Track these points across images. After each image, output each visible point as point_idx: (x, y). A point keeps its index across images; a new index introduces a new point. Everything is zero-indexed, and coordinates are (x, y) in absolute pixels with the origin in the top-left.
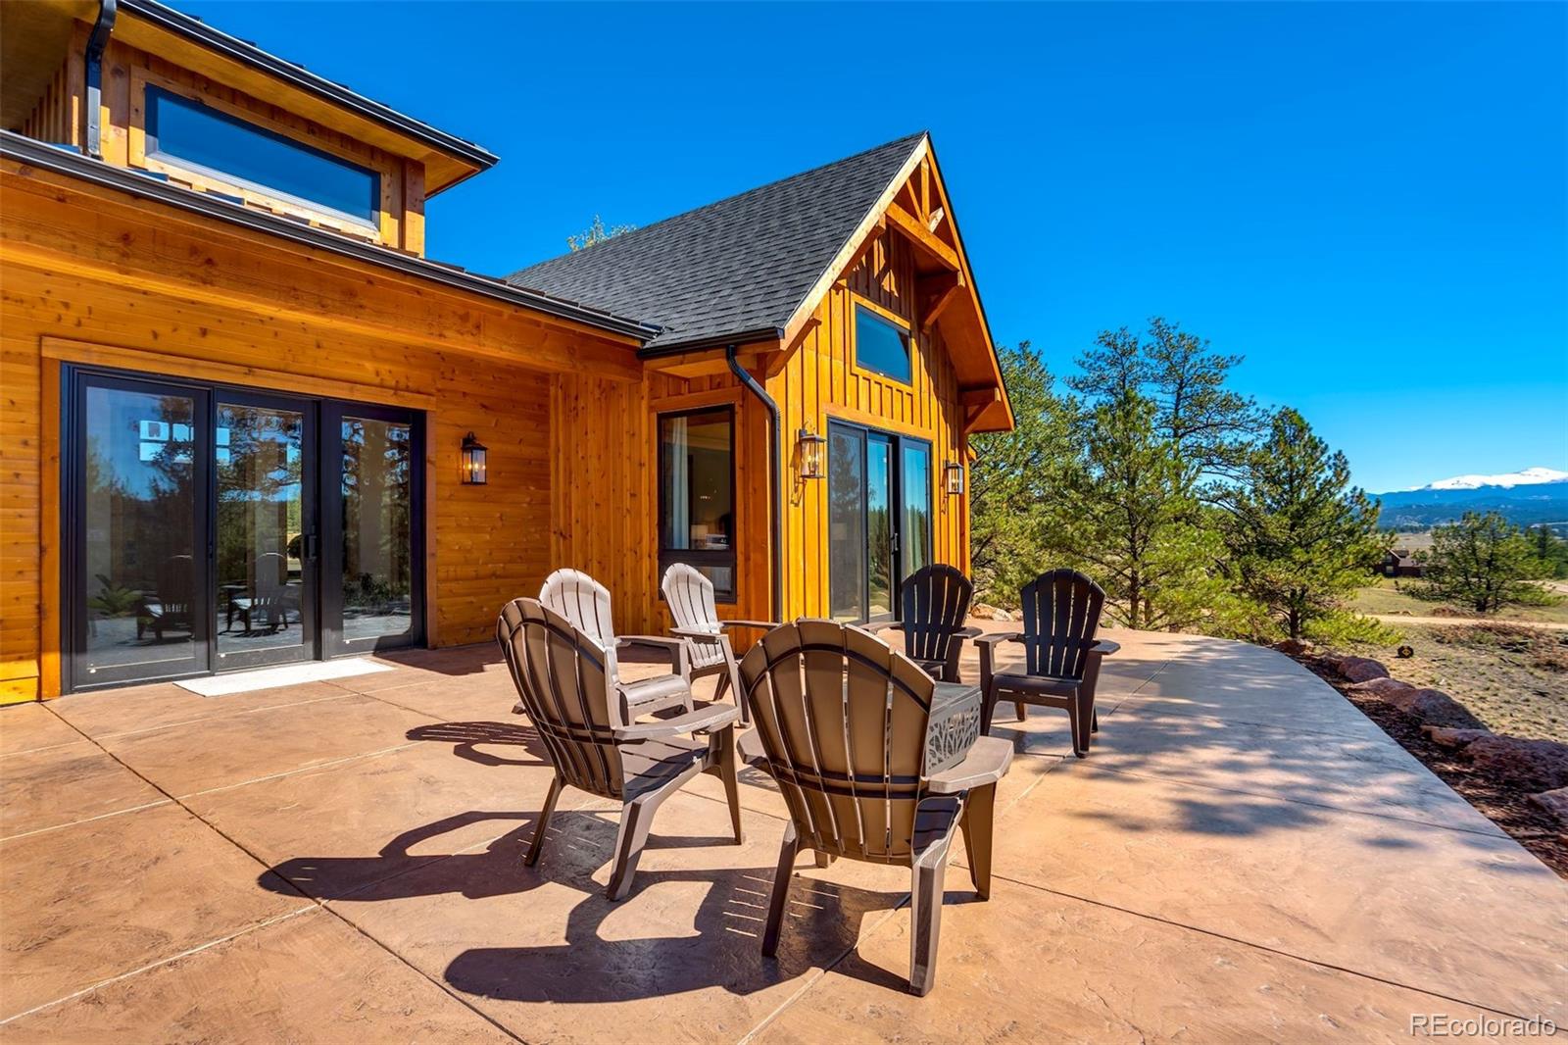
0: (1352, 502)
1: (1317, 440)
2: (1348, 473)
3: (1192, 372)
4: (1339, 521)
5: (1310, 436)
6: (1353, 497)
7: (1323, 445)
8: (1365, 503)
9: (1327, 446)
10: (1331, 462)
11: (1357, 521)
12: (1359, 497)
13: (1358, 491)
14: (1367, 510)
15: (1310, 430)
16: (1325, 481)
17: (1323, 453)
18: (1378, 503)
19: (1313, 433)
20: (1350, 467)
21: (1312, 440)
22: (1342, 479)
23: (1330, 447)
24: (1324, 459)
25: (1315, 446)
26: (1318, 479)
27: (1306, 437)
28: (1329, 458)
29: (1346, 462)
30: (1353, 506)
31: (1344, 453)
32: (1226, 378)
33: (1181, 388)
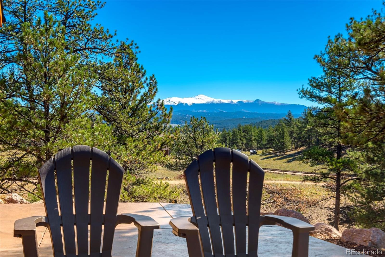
0: (157, 109)
1: (140, 67)
2: (157, 90)
3: (73, 8)
4: (151, 121)
5: (136, 64)
6: (158, 105)
7: (143, 71)
8: (164, 109)
9: (145, 71)
10: (148, 81)
11: (160, 120)
12: (161, 106)
13: (161, 101)
14: (165, 115)
15: (137, 59)
16: (144, 94)
17: (143, 75)
18: (171, 109)
19: (138, 62)
20: (158, 86)
21: (138, 66)
22: (153, 93)
23: (147, 72)
24: (143, 80)
25: (138, 70)
26: (139, 93)
27: (134, 64)
28: (147, 79)
29: (156, 83)
30: (158, 111)
31: (155, 77)
32: (96, 16)
33: (67, 18)
